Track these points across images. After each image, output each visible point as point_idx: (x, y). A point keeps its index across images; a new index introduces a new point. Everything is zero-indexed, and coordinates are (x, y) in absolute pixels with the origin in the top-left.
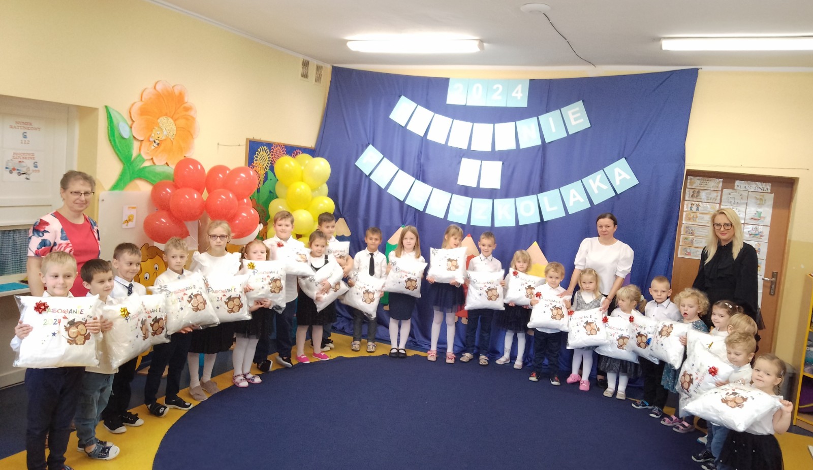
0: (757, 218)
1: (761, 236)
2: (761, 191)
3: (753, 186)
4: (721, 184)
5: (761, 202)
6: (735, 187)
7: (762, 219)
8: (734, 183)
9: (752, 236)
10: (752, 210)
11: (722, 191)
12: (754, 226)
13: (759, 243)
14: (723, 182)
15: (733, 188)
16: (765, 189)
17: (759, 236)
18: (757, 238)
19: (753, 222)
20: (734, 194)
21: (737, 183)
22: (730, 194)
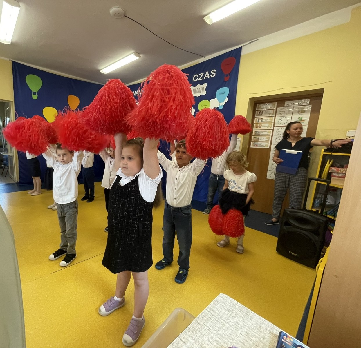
5: (302, 112)
7: (303, 121)
10: (296, 117)
15: (284, 106)
20: (284, 109)
22: (281, 110)
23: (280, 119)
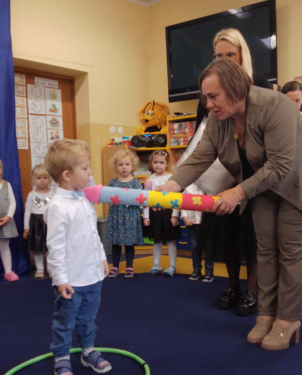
0: (54, 110)
1: (58, 125)
2: (52, 87)
3: (48, 82)
4: (24, 79)
5: (54, 97)
6: (35, 83)
7: (57, 111)
8: (34, 79)
9: (53, 125)
10: (50, 103)
11: (26, 86)
12: (53, 117)
13: (58, 131)
14: (26, 78)
15: (34, 84)
16: (55, 85)
17: (56, 125)
18: (56, 126)
19: (51, 113)
20: (36, 90)
21: (37, 79)
22: (32, 89)
23: (33, 102)
